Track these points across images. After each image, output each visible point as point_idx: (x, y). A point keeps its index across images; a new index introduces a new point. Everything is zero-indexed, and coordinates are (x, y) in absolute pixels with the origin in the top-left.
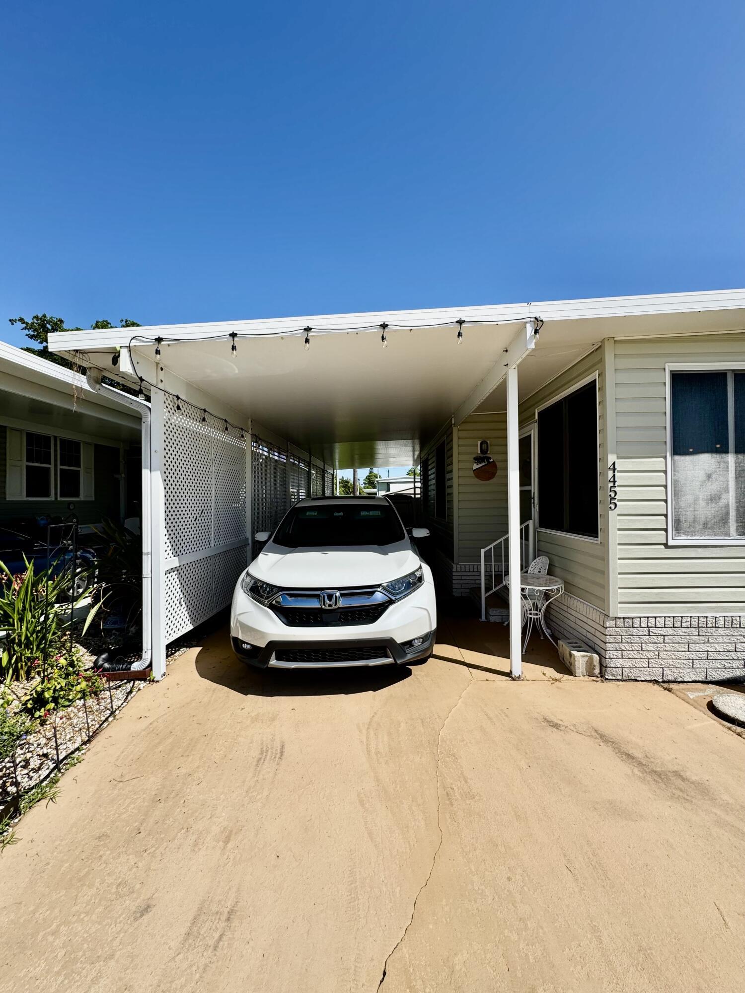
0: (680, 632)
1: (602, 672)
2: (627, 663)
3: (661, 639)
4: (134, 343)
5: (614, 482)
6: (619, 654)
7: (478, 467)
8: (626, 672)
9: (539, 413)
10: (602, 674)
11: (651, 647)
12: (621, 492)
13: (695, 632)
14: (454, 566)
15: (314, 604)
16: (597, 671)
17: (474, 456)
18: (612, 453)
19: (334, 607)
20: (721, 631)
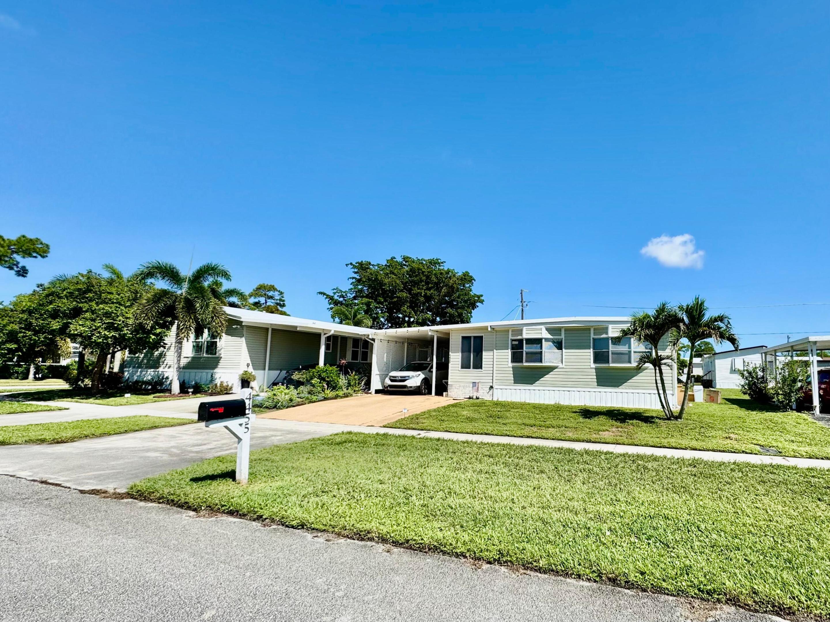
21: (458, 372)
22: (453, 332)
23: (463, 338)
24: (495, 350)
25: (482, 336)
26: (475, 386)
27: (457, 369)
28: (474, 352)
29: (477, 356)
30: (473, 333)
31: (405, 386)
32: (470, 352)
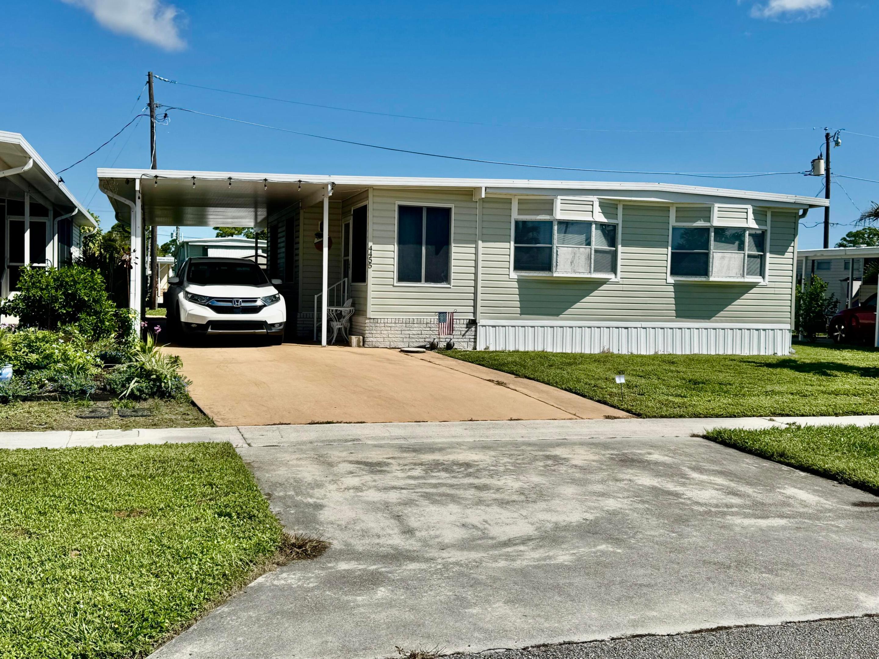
0: (398, 325)
1: (363, 344)
2: (374, 340)
3: (389, 329)
4: (144, 177)
5: (371, 255)
6: (371, 335)
7: (318, 241)
8: (374, 343)
9: (354, 210)
10: (363, 345)
11: (385, 332)
12: (374, 261)
13: (404, 325)
14: (299, 314)
15: (230, 304)
16: (361, 344)
17: (316, 232)
18: (371, 242)
19: (239, 306)
20: (416, 325)
21: (391, 288)
22: (376, 193)
23: (402, 209)
24: (480, 242)
25: (448, 210)
26: (444, 321)
27: (390, 281)
28: (427, 244)
29: (437, 252)
30: (427, 200)
31: (262, 324)
32: (421, 244)
